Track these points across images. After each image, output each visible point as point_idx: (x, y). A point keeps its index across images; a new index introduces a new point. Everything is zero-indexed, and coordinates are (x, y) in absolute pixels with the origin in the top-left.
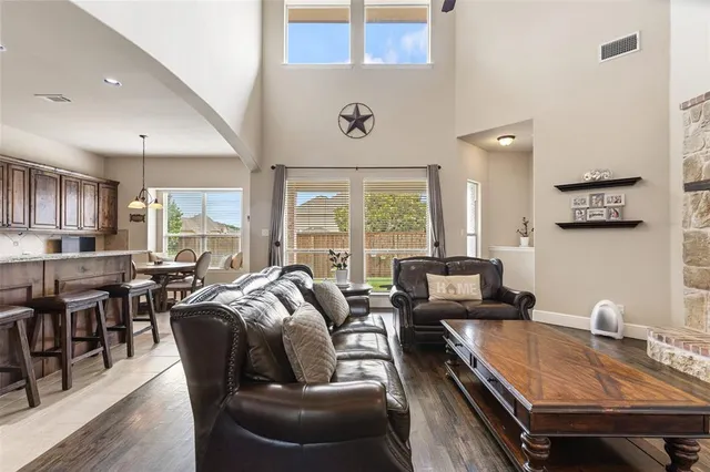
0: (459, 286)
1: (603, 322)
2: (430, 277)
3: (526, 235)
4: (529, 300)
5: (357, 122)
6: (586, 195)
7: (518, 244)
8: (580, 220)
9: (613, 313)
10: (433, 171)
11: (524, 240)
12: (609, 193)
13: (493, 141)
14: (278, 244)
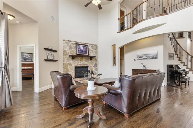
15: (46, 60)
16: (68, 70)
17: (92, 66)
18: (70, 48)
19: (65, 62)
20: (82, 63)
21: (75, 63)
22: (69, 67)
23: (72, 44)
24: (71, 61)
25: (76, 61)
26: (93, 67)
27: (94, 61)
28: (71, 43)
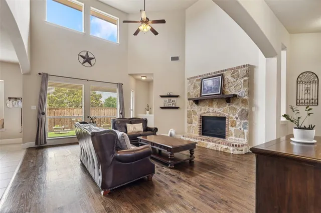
0: (137, 128)
1: (171, 135)
2: (128, 125)
3: (148, 110)
4: (156, 129)
5: (87, 60)
6: (167, 99)
7: (146, 113)
8: (166, 106)
9: (173, 132)
10: (120, 86)
11: (148, 112)
12: (173, 99)
13: (139, 77)
14: (43, 114)
15: (162, 108)
16: (192, 120)
17: (234, 117)
18: (194, 88)
19: (189, 109)
20: (211, 109)
21: (201, 110)
22: (193, 116)
23: (197, 80)
24: (196, 108)
25: (202, 108)
26: (237, 118)
27: (237, 104)
28: (195, 79)
